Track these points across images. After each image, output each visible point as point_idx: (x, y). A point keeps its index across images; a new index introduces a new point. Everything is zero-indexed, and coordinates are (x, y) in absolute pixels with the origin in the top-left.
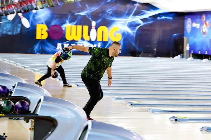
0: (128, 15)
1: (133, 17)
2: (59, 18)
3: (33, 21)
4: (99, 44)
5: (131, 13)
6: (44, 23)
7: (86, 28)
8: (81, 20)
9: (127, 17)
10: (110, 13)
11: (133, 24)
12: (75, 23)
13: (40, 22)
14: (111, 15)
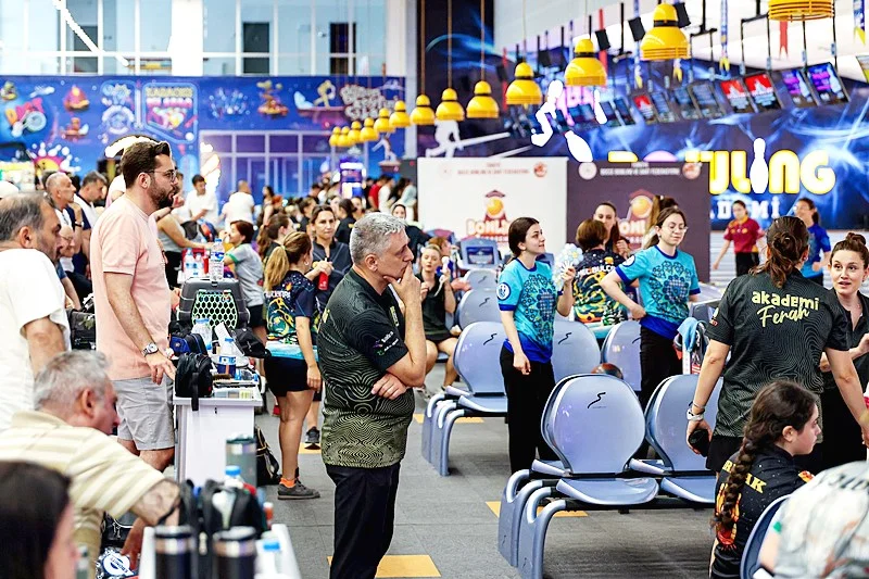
0: (850, 119)
1: (864, 123)
2: (666, 134)
3: (600, 145)
4: (776, 199)
5: (857, 115)
6: (627, 147)
7: (739, 157)
8: (724, 137)
9: (848, 125)
10: (801, 117)
11: (863, 142)
12: (709, 146)
13: (617, 147)
14: (805, 122)
